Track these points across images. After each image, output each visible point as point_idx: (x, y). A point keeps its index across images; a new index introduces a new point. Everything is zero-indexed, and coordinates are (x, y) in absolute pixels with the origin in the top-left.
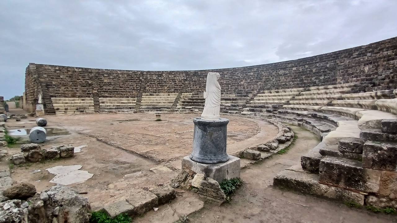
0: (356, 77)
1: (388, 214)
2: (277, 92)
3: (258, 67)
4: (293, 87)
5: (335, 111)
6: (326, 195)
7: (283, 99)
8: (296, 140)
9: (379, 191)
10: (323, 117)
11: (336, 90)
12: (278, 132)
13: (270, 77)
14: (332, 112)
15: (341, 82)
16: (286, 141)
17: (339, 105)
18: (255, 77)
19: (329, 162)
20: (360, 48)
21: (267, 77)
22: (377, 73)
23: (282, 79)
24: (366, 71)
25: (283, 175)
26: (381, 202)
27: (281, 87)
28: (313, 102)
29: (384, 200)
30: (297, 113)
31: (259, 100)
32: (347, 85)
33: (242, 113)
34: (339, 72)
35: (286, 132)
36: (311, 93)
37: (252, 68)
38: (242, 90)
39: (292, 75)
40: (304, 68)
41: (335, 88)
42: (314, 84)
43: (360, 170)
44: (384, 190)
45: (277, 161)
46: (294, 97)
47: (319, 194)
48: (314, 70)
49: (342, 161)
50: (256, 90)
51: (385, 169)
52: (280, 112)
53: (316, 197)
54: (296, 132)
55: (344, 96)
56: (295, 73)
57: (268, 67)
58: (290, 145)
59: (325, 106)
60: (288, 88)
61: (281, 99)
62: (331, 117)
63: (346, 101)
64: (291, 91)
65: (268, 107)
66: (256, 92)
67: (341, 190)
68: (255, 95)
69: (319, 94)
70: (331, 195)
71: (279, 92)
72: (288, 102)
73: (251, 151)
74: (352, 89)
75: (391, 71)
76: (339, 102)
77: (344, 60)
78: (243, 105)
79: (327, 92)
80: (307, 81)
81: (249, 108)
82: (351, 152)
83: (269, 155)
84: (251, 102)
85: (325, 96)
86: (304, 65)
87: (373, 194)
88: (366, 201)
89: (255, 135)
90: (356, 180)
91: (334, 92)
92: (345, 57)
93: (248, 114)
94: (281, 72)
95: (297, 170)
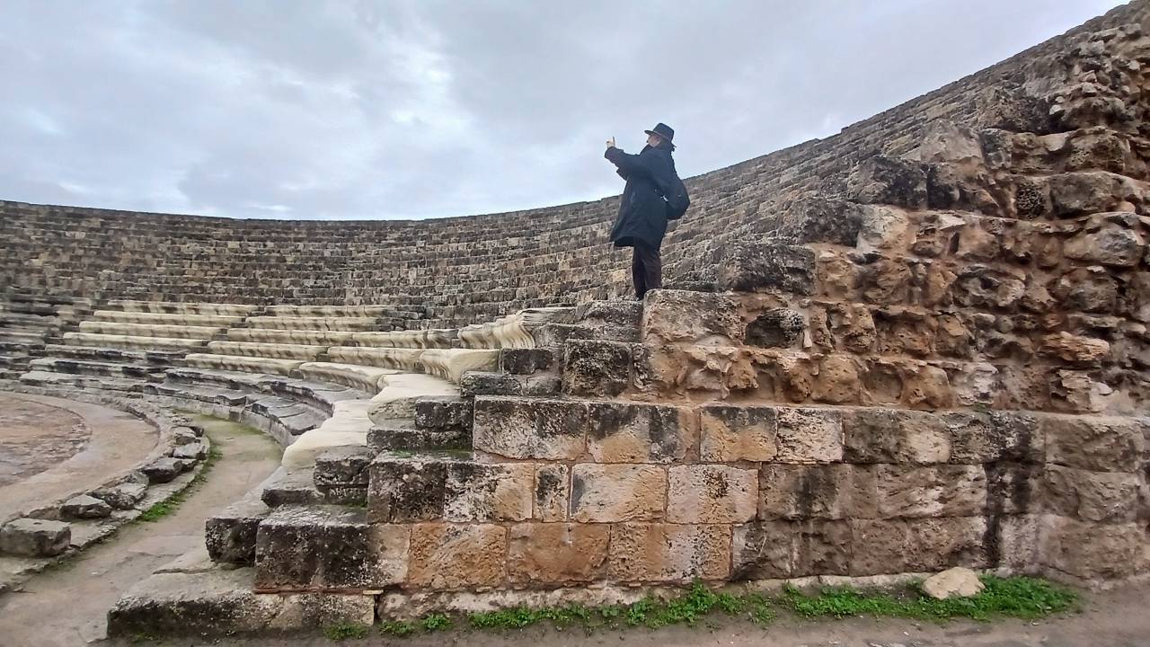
0: (389, 291)
1: (432, 630)
2: (170, 310)
3: (109, 216)
4: (224, 298)
5: (334, 376)
6: (273, 624)
7: (188, 333)
8: (212, 466)
9: (408, 578)
10: (300, 392)
11: (340, 321)
12: (154, 445)
13: (148, 257)
14: (326, 376)
15: (355, 300)
16: (179, 474)
17: (343, 359)
18: (91, 249)
19: (283, 523)
20: (404, 224)
21: (137, 256)
22: (432, 289)
23: (192, 269)
24: (412, 282)
25: (142, 593)
26: (415, 603)
27: (183, 295)
28: (279, 350)
29: (422, 596)
30: (231, 381)
31: (99, 331)
32: (368, 308)
33: (25, 376)
34: (352, 275)
35: (181, 441)
36: (275, 321)
37: (82, 216)
38: (36, 288)
39: (225, 263)
40: (262, 248)
41: (340, 314)
42: (288, 298)
43: (362, 530)
44: (419, 572)
45: (136, 548)
46: (224, 331)
47: (255, 626)
48: (290, 259)
49: (320, 515)
50: (93, 293)
51: (420, 518)
52: (173, 377)
53: (244, 638)
54: (219, 439)
55: (357, 335)
56: (235, 257)
57: (145, 223)
58: (189, 486)
59: (312, 361)
60: (209, 302)
61: (180, 335)
62: (320, 391)
63: (361, 350)
64: (217, 311)
65: (131, 359)
66: (88, 301)
67: (314, 600)
68: (84, 314)
69: (296, 326)
70: (289, 619)
71: (175, 309)
72: (205, 344)
73: (29, 526)
74: (378, 322)
75: (461, 287)
76: (346, 350)
77: (366, 246)
78: (33, 347)
79: (319, 323)
80: (267, 287)
81: (58, 360)
82: (345, 487)
83: (107, 528)
84: (68, 335)
85: (312, 333)
86: (263, 240)
87: (395, 588)
88: (379, 611)
89: (61, 460)
90: (352, 560)
91: (336, 324)
92: (370, 239)
93: (50, 383)
94: (190, 247)
95: (191, 568)
